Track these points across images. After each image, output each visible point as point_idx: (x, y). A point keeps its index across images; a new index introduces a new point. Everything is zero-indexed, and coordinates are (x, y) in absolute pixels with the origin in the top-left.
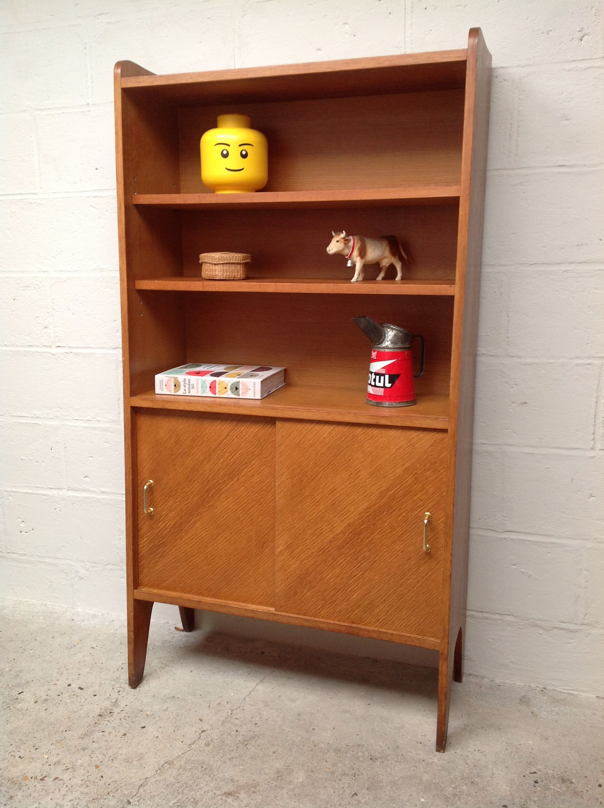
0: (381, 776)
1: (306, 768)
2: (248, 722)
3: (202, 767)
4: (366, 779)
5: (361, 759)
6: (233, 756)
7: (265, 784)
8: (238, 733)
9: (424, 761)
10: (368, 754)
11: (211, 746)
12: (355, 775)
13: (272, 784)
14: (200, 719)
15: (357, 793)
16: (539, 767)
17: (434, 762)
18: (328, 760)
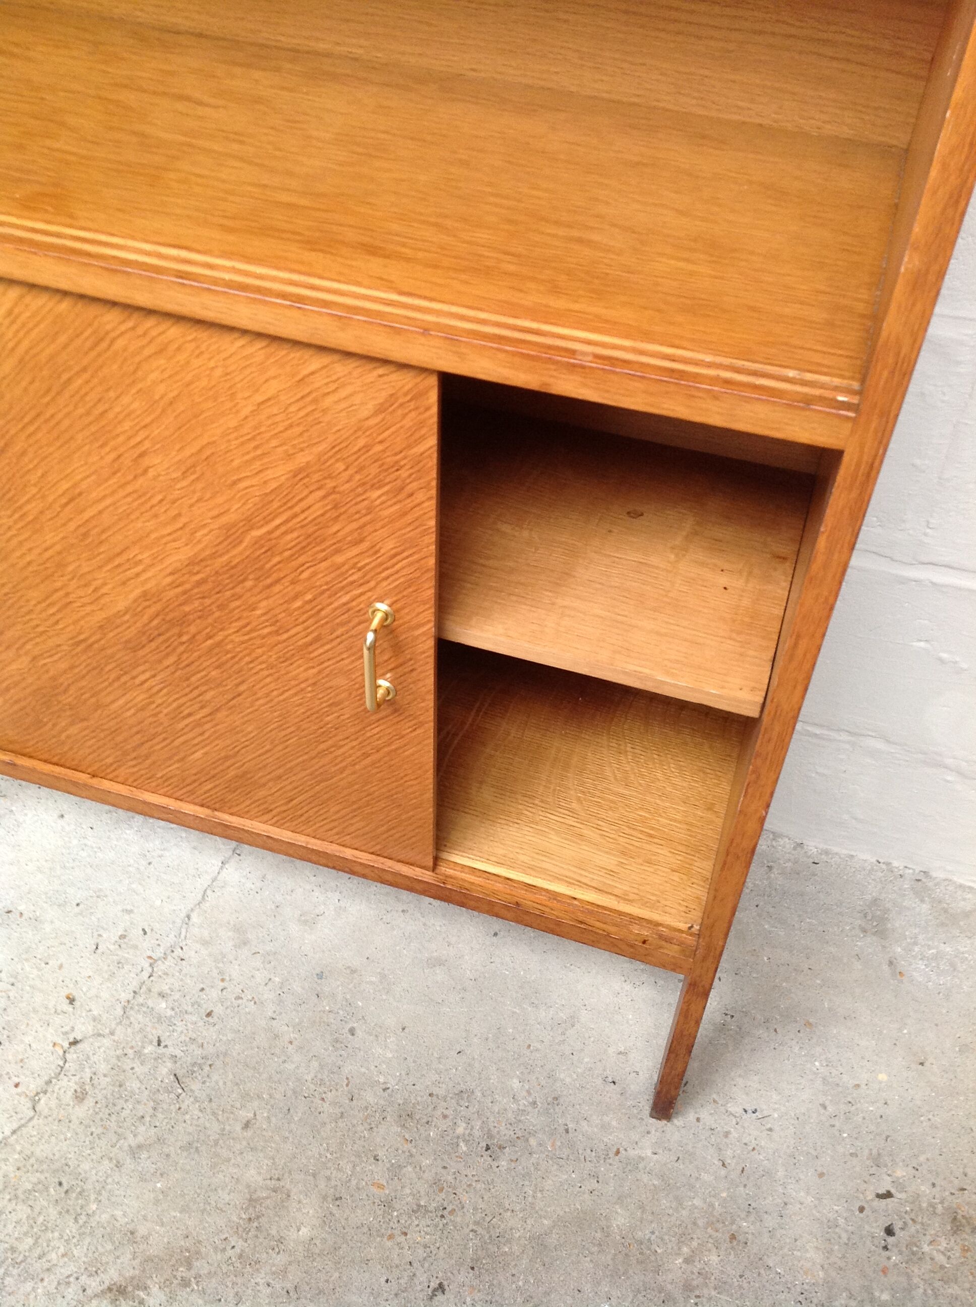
0: (509, 1214)
1: (322, 1184)
2: (190, 1009)
3: (60, 1184)
4: (471, 1227)
5: (463, 1147)
6: (140, 1139)
7: (216, 1249)
8: (161, 1050)
9: (618, 1152)
10: (482, 1128)
11: (89, 1102)
12: (445, 1213)
13: (233, 1247)
14: (68, 998)
15: (445, 1283)
16: (899, 1173)
17: (643, 1159)
18: (381, 1154)
